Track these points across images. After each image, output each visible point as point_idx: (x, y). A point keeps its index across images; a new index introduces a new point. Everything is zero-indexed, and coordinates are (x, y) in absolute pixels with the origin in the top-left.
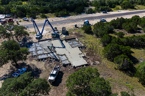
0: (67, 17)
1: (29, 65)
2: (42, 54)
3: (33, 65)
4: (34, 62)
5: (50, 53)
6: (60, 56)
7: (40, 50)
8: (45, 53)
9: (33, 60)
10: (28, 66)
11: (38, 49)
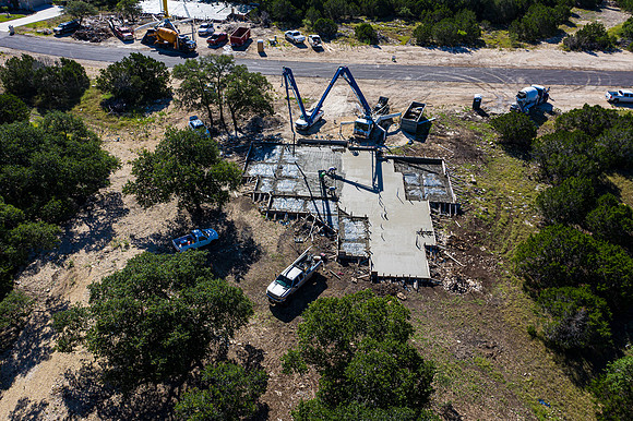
0: (462, 51)
1: (233, 222)
2: (289, 197)
3: (246, 227)
4: (253, 218)
5: (319, 198)
6: (346, 221)
7: (290, 178)
8: (299, 194)
9: (252, 211)
10: (231, 225)
11: (284, 173)
